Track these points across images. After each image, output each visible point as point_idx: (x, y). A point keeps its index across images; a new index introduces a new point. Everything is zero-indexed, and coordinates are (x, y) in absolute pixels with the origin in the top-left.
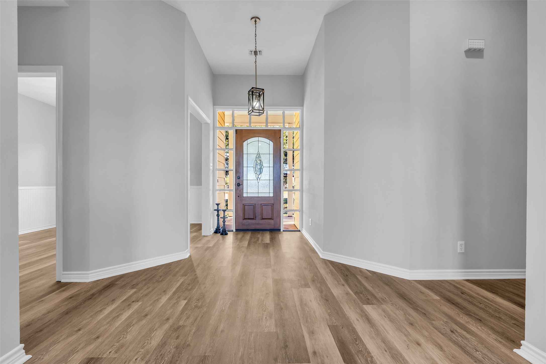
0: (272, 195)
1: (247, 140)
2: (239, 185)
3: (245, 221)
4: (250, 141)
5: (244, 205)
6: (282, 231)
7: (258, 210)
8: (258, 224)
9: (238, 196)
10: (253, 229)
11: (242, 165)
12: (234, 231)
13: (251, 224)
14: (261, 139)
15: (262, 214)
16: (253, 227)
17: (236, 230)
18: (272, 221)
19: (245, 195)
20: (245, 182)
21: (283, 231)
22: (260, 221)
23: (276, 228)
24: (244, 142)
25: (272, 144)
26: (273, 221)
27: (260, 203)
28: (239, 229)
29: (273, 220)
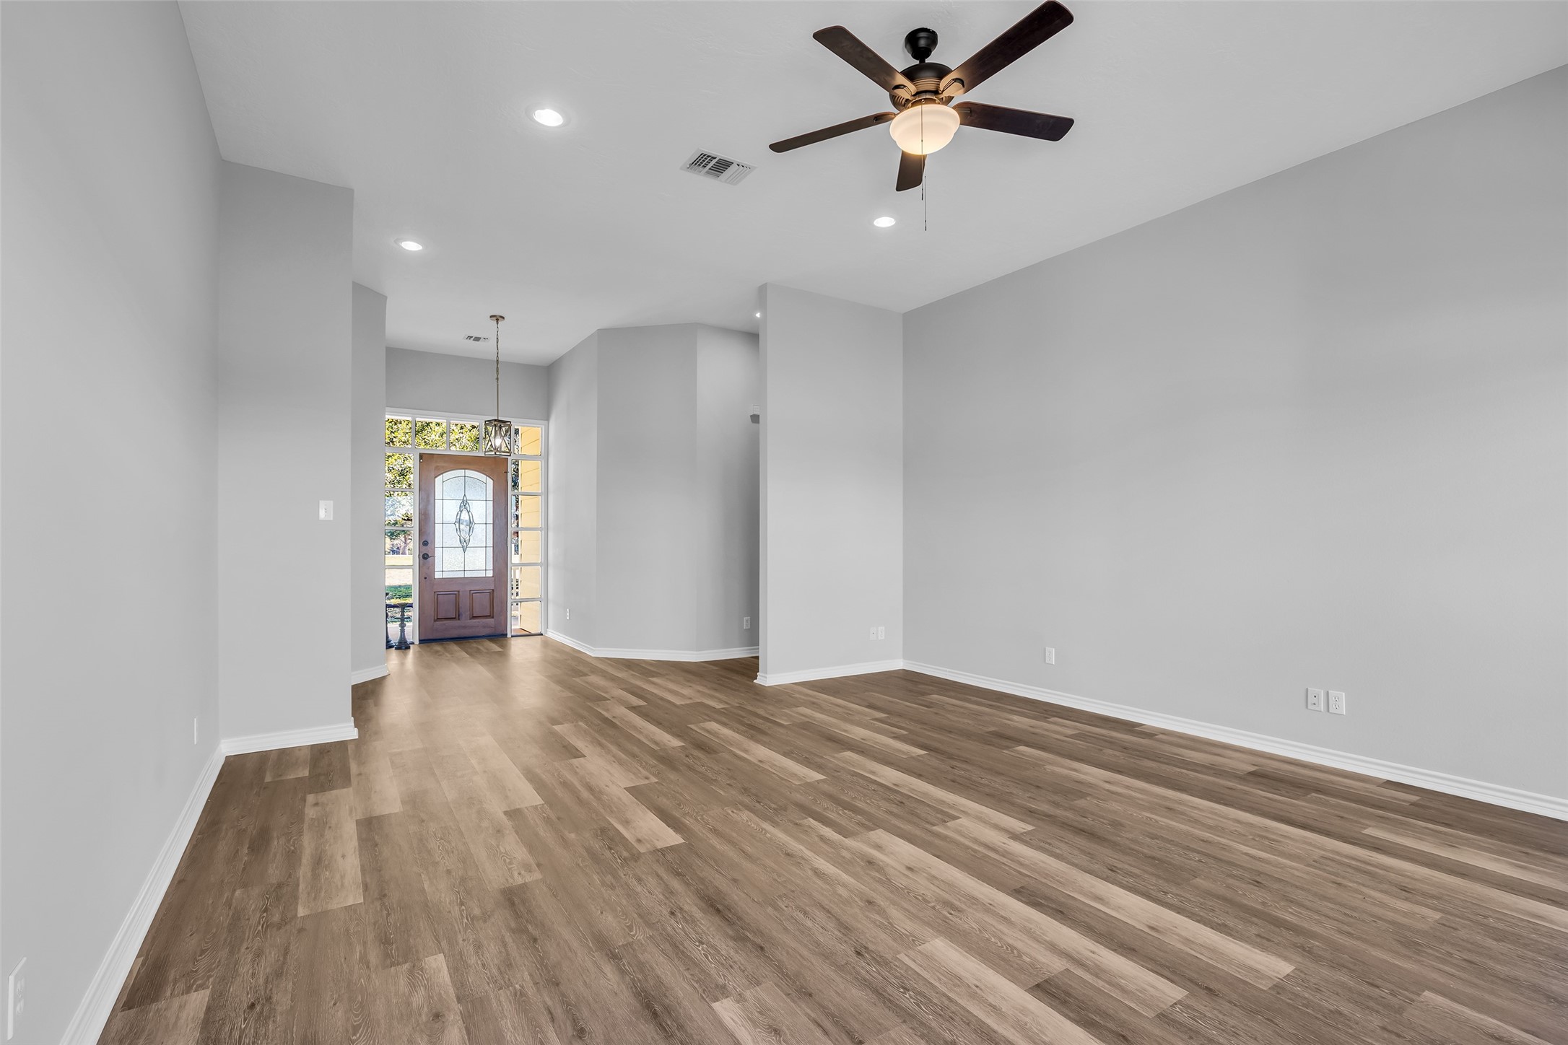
0: (490, 574)
1: (442, 473)
2: (426, 557)
3: (439, 623)
4: (447, 475)
5: (437, 594)
6: (509, 636)
7: (464, 603)
8: (465, 627)
9: (425, 578)
10: (456, 636)
11: (432, 519)
12: (417, 642)
13: (453, 628)
14: (470, 473)
15: (472, 608)
16: (455, 633)
17: (420, 640)
18: (490, 621)
19: (438, 575)
20: (438, 552)
21: (512, 636)
22: (469, 621)
23: (499, 632)
24: (435, 477)
25: (490, 482)
26: (493, 620)
27: (468, 588)
28: (426, 638)
29: (493, 618)
